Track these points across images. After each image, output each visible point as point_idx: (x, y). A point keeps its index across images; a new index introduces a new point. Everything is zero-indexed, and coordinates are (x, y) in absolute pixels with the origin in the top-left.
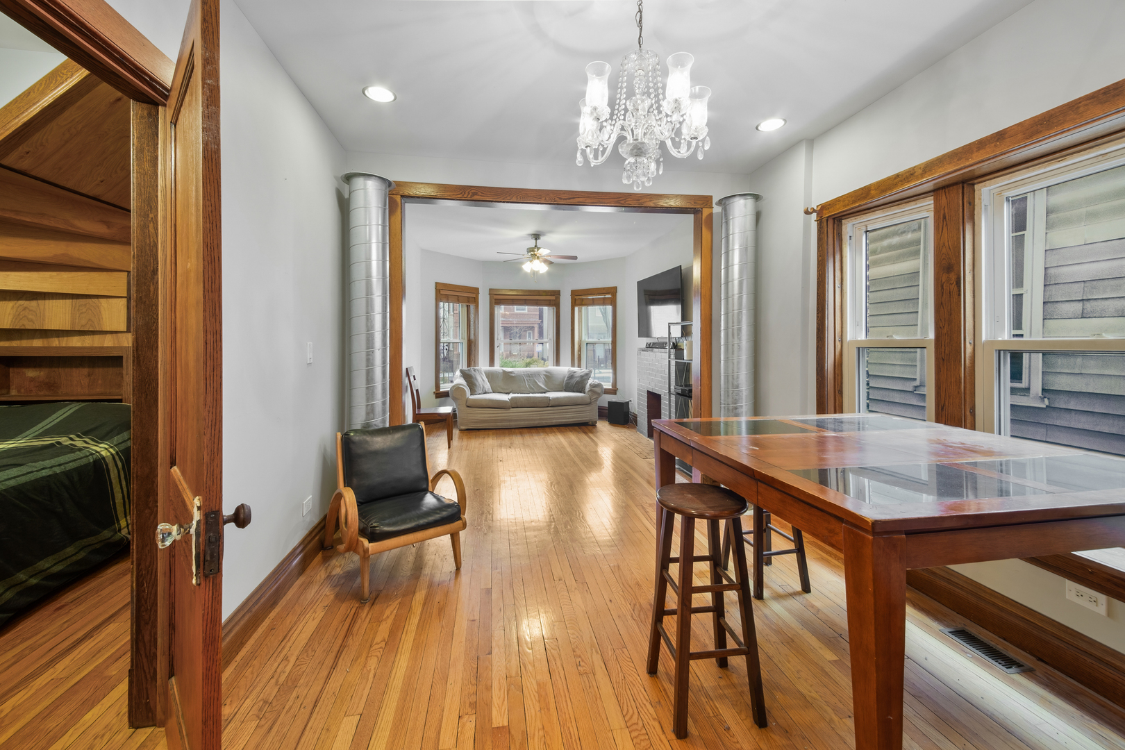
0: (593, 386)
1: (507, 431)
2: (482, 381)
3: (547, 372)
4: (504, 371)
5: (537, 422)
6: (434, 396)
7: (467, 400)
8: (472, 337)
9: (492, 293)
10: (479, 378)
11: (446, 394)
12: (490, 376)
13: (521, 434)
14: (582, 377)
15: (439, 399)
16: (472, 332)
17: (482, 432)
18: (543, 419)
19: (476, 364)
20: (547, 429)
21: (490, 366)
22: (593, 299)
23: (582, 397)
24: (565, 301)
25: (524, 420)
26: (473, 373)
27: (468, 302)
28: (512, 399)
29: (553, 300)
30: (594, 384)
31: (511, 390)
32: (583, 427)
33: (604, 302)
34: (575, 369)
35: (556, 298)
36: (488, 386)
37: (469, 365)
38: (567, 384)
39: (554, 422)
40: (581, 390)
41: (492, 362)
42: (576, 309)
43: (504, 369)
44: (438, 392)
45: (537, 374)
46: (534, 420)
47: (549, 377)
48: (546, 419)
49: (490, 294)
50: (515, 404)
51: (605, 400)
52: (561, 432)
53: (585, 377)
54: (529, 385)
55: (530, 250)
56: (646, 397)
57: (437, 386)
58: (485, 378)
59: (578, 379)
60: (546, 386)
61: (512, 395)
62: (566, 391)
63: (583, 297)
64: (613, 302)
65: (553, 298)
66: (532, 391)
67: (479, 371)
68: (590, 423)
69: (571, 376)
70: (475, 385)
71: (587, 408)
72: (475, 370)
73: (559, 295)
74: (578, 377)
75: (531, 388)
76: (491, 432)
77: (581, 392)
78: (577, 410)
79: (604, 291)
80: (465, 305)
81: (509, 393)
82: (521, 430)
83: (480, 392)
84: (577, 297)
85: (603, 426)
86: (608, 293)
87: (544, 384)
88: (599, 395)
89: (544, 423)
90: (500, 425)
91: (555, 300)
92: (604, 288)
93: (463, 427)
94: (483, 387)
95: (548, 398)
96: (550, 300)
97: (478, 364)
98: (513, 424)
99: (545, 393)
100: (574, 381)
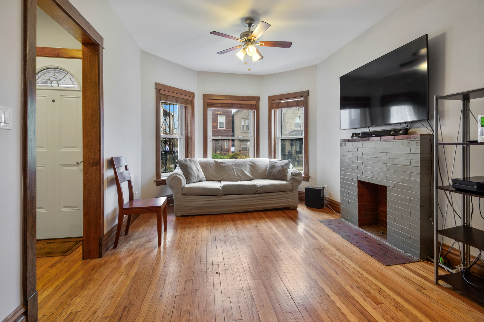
0: (294, 175)
1: (219, 217)
2: (197, 171)
3: (252, 162)
4: (216, 162)
5: (246, 208)
6: (155, 184)
7: (183, 188)
8: (189, 134)
9: (206, 97)
10: (194, 168)
11: (164, 182)
12: (204, 166)
13: (233, 220)
14: (283, 166)
15: (159, 187)
16: (189, 130)
17: (197, 218)
18: (251, 205)
19: (192, 156)
20: (256, 214)
21: (204, 158)
22: (287, 102)
23: (285, 185)
24: (264, 105)
25: (235, 206)
26: (188, 163)
27: (186, 103)
28: (224, 187)
29: (254, 105)
30: (295, 173)
31: (222, 178)
32: (286, 211)
33: (297, 104)
34: (273, 160)
35: (256, 103)
36: (202, 175)
37: (187, 156)
38: (270, 172)
39: (261, 207)
40: (283, 178)
41: (205, 155)
42: (273, 111)
43: (216, 160)
44: (159, 180)
45: (244, 164)
46: (244, 206)
47: (254, 167)
48: (255, 205)
49: (203, 99)
50: (227, 191)
51: (303, 186)
52: (269, 218)
53: (286, 167)
54: (237, 174)
55: (245, 34)
56: (357, 187)
57: (158, 175)
58: (199, 168)
59: (279, 168)
60: (251, 174)
61: (224, 183)
62: (269, 178)
63: (278, 101)
64: (305, 104)
65: (254, 103)
66: (240, 179)
67: (195, 162)
68: (292, 208)
69: (273, 166)
70: (191, 174)
71: (290, 194)
72: (190, 161)
73: (259, 100)
74: (279, 166)
75: (239, 176)
76: (204, 219)
77: (282, 180)
78: (281, 196)
79: (297, 95)
80: (183, 106)
81: (220, 181)
82: (232, 216)
83: (195, 181)
84: (273, 102)
85: (302, 209)
86: (301, 97)
87: (249, 173)
88: (300, 182)
89: (252, 208)
90: (213, 211)
91: (255, 105)
92: (297, 93)
93: (179, 214)
94: (198, 176)
95: (255, 186)
96: (252, 105)
97: (194, 156)
98: (225, 210)
99: (251, 180)
100: (276, 170)
